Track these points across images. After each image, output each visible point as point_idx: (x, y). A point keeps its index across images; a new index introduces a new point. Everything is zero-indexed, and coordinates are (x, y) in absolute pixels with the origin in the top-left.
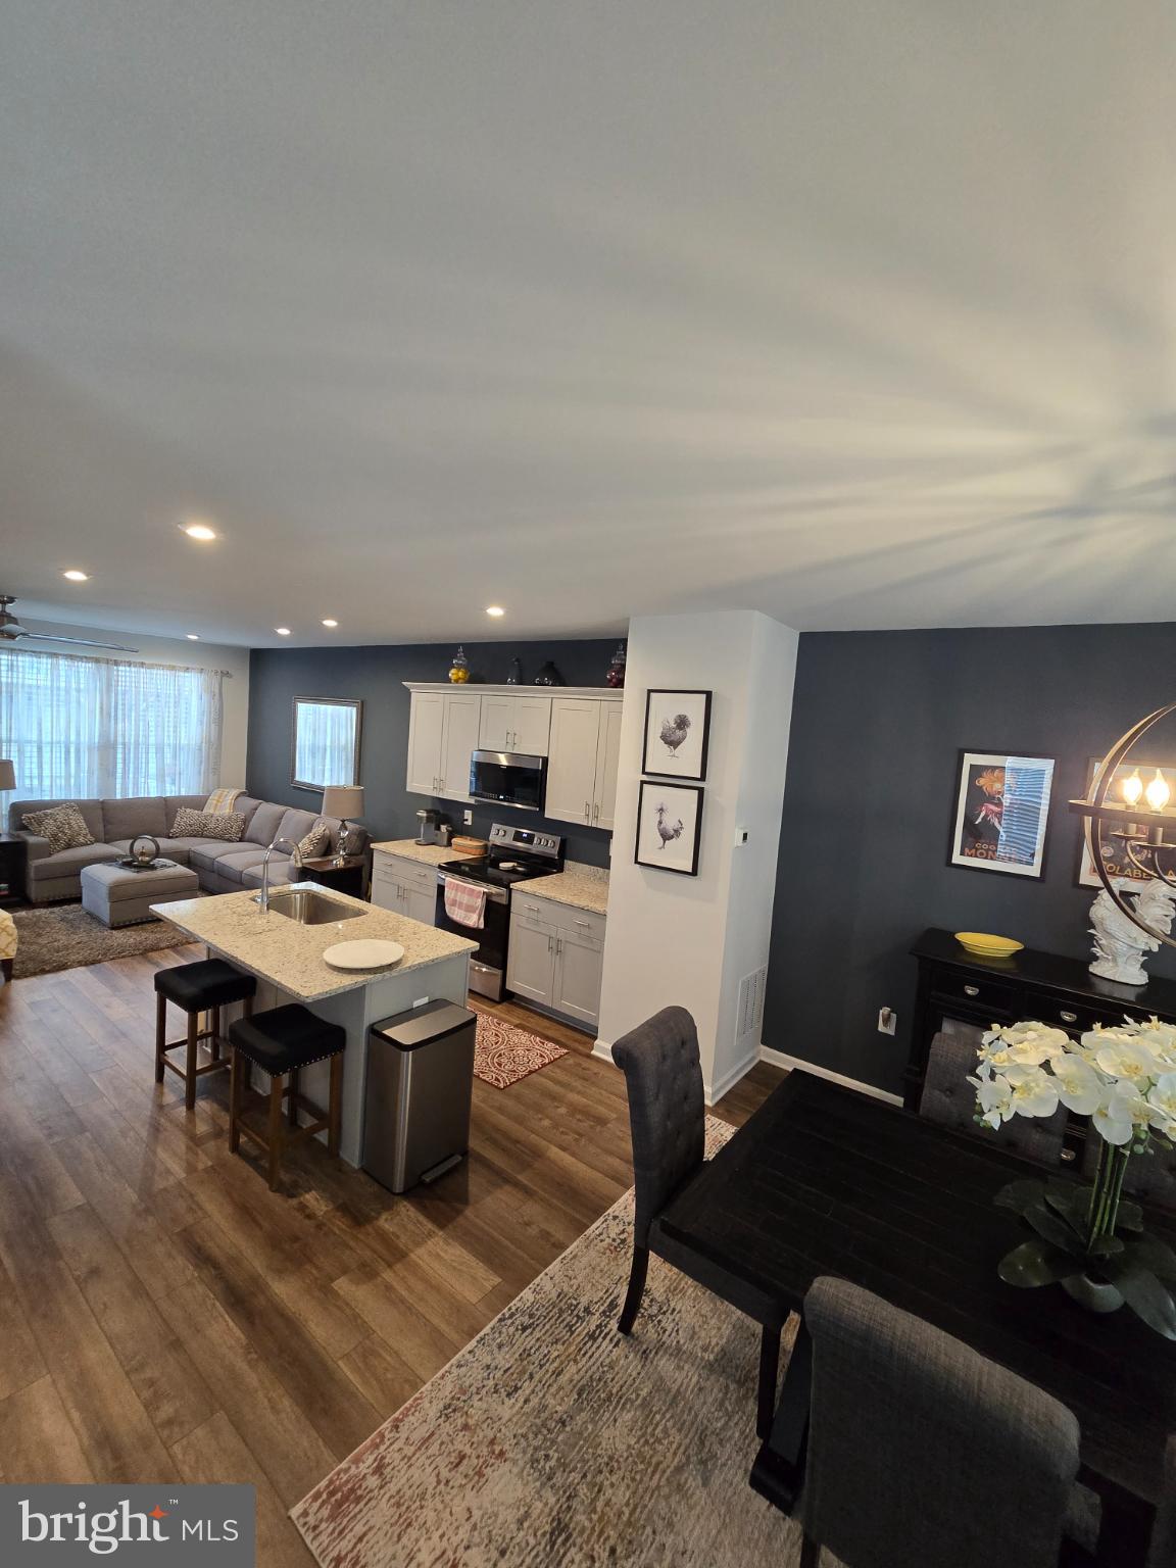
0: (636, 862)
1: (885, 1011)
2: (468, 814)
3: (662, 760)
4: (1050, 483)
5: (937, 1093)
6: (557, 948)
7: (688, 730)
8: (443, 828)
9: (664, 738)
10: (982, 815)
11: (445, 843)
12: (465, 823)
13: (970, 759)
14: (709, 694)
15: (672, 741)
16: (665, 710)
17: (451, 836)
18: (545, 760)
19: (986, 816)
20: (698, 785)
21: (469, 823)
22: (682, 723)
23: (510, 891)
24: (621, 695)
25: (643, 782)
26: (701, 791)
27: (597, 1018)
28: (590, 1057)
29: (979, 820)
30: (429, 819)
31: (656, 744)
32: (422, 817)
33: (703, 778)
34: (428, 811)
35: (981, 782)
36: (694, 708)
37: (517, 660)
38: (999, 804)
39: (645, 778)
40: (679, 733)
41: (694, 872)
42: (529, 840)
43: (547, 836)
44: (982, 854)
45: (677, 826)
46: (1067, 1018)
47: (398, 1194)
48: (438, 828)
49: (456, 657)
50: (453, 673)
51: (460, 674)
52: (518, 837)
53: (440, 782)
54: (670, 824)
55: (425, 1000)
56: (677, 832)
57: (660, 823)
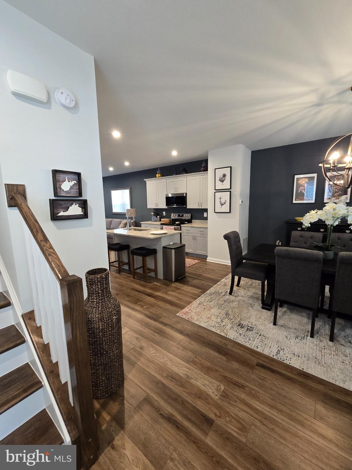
0: (215, 212)
1: (278, 241)
2: (164, 213)
3: (219, 186)
4: (312, 98)
5: (293, 243)
6: (194, 238)
7: (226, 177)
8: (158, 217)
9: (220, 180)
10: (300, 190)
11: (159, 220)
12: (164, 215)
13: (296, 177)
14: (231, 167)
15: (222, 181)
16: (220, 173)
17: (160, 218)
18: (186, 194)
19: (301, 190)
20: (229, 190)
21: (165, 215)
22: (224, 176)
23: (181, 226)
24: (207, 173)
25: (215, 192)
26: (230, 192)
27: (207, 253)
28: (206, 261)
29: (299, 191)
30: (154, 215)
31: (218, 182)
32: (152, 214)
33: (231, 189)
34: (154, 213)
35: (299, 182)
36: (227, 171)
37: (175, 169)
38: (304, 187)
39: (215, 191)
40: (224, 178)
41: (230, 212)
42: (183, 216)
43: (187, 214)
44: (300, 199)
45: (225, 201)
46: (322, 231)
47: (174, 282)
48: (157, 217)
49: (157, 171)
50: (157, 175)
51: (159, 175)
52: (179, 216)
53: (157, 204)
54: (223, 201)
55: (172, 243)
56: (225, 203)
57: (220, 201)
